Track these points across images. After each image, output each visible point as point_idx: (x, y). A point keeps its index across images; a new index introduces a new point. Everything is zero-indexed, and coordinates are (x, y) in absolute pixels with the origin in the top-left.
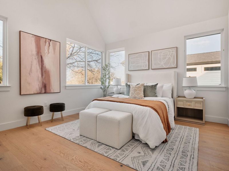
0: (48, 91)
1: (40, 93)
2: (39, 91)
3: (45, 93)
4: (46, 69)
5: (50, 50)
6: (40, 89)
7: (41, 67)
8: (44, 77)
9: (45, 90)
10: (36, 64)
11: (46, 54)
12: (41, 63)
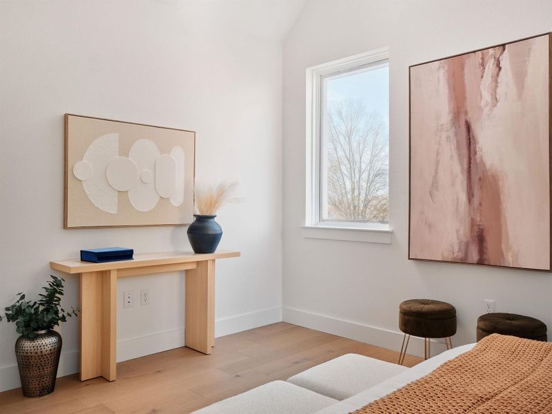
0: (491, 255)
1: (463, 262)
2: (460, 255)
3: (481, 263)
4: (485, 171)
5: (501, 91)
6: (463, 247)
7: (466, 166)
8: (476, 201)
9: (482, 251)
10: (452, 157)
11: (486, 110)
12: (465, 151)
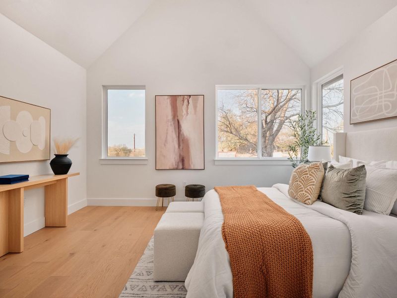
0: (186, 166)
1: (177, 169)
2: (175, 167)
3: (183, 169)
4: (184, 137)
5: (189, 110)
6: (177, 164)
7: (177, 135)
8: (181, 147)
9: (183, 165)
10: (172, 132)
11: (184, 117)
12: (177, 130)
